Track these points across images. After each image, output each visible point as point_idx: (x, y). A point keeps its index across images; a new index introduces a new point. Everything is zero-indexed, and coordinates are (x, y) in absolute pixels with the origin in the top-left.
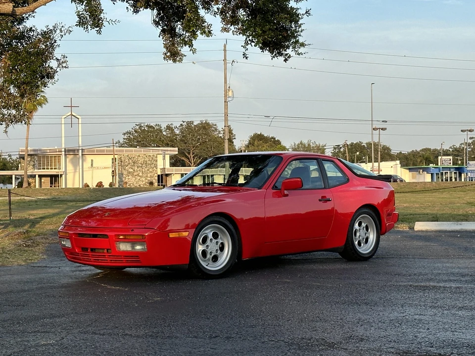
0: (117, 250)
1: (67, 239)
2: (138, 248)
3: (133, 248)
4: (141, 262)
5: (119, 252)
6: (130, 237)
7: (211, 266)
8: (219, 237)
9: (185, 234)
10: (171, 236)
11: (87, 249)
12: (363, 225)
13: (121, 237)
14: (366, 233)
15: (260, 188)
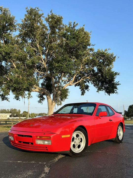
1: (12, 136)
2: (46, 143)
3: (44, 143)
4: (47, 150)
5: (37, 145)
6: (43, 138)
7: (77, 151)
8: (79, 136)
9: (69, 136)
10: (62, 137)
11: (21, 142)
12: (119, 129)
13: (38, 137)
14: (120, 132)
15: (91, 115)
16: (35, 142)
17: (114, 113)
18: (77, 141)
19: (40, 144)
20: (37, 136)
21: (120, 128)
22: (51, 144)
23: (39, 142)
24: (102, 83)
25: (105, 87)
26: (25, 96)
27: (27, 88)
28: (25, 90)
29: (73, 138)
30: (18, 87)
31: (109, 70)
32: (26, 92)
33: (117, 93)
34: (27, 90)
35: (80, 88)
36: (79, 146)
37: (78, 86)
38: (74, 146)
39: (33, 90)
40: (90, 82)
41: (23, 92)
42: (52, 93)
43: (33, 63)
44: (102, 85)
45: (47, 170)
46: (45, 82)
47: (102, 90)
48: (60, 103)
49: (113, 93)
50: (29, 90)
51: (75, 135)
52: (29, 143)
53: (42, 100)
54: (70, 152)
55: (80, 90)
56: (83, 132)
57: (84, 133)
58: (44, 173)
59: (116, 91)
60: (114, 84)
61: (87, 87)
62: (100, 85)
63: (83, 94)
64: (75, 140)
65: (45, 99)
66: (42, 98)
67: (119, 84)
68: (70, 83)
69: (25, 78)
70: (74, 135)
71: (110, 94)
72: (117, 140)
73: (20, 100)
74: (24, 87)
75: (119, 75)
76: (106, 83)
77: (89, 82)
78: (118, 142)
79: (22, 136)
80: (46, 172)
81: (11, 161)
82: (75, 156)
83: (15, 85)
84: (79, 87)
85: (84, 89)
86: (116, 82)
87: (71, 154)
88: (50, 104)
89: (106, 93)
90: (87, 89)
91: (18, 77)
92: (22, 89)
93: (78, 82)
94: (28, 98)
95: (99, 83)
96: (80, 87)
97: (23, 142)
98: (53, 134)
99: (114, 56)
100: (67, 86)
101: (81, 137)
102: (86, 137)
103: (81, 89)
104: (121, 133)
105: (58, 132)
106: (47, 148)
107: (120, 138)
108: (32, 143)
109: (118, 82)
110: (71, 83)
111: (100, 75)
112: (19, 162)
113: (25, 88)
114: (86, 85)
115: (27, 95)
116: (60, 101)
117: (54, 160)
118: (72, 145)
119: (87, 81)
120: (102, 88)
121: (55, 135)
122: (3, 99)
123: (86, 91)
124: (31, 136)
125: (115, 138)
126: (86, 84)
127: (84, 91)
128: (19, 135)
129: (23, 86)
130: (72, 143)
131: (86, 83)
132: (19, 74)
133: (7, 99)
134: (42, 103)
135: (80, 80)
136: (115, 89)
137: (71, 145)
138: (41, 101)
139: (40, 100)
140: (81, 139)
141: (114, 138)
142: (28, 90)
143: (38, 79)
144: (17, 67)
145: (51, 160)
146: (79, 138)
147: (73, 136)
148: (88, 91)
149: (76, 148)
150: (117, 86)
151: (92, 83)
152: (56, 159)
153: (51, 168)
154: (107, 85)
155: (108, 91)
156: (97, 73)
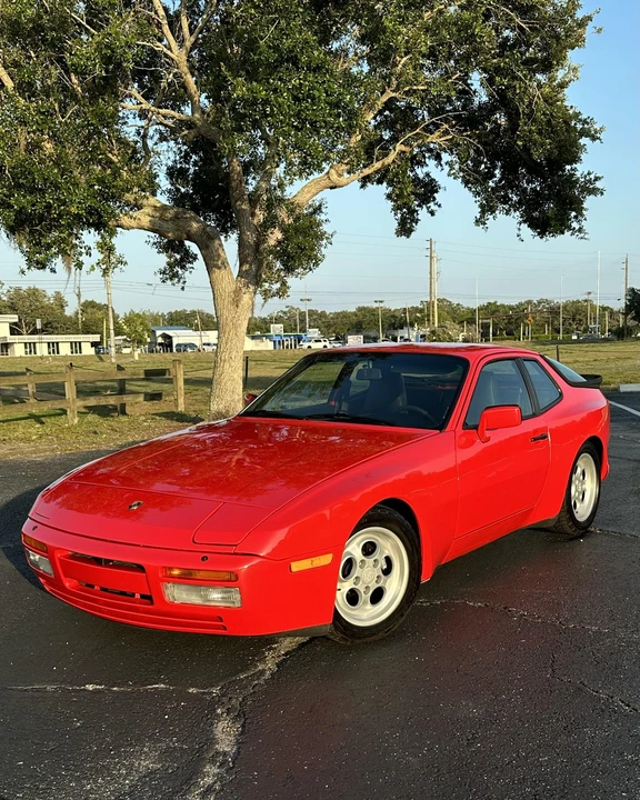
0: (166, 599)
1: (41, 556)
2: (216, 597)
4: (223, 627)
5: (172, 605)
6: (200, 575)
7: (366, 616)
8: (378, 550)
9: (326, 559)
10: (295, 570)
12: (579, 471)
13: (176, 572)
14: (583, 483)
15: (441, 427)
16: (161, 595)
17: (561, 394)
18: (366, 575)
20: (171, 569)
21: (586, 464)
22: (238, 604)
23: (178, 594)
24: (509, 170)
26: (84, 258)
27: (90, 213)
28: (81, 222)
29: (350, 562)
30: (39, 209)
32: (86, 232)
34: (90, 225)
36: (377, 596)
37: (380, 182)
38: (353, 598)
39: (125, 220)
40: (446, 157)
41: (70, 235)
42: (233, 227)
43: (110, 59)
45: (225, 735)
46: (186, 157)
47: (507, 207)
48: (277, 286)
50: (100, 222)
51: (358, 544)
53: (183, 267)
54: (336, 628)
55: (390, 204)
56: (398, 529)
57: (402, 533)
58: (213, 761)
61: (428, 190)
62: (500, 181)
63: (405, 229)
64: (356, 572)
65: (195, 258)
66: (178, 257)
68: (334, 176)
69: (72, 154)
70: (354, 548)
72: (567, 525)
73: (53, 271)
74: (73, 210)
76: (535, 170)
77: (438, 158)
78: (570, 531)
80: (225, 754)
81: (52, 682)
82: (358, 641)
83: (20, 200)
84: (384, 189)
85: (411, 199)
87: (337, 638)
88: (226, 301)
90: (429, 202)
91: (34, 147)
92: (60, 216)
93: (377, 165)
94: (105, 272)
95: (495, 168)
96: (390, 189)
100: (313, 191)
101: (387, 553)
102: (410, 549)
103: (393, 200)
104: (586, 490)
106: (220, 619)
107: (583, 511)
108: (147, 598)
110: (340, 175)
112: (90, 687)
113: (78, 217)
114: (421, 176)
115: (97, 255)
116: (282, 274)
117: (256, 666)
118: (342, 594)
119: (430, 150)
120: (505, 200)
121: (257, 561)
123: (422, 213)
124: (140, 568)
125: (554, 516)
126: (425, 169)
127: (412, 212)
129: (64, 203)
130: (344, 587)
131: (422, 164)
132: (34, 132)
134: (181, 285)
135: (392, 156)
137: (338, 592)
138: (179, 270)
139: (171, 265)
140: (388, 560)
141: (551, 514)
142: (99, 225)
143: (145, 145)
144: (19, 87)
145: (243, 671)
146: (379, 556)
147: (349, 553)
148: (432, 213)
149: (365, 603)
151: (452, 168)
152: (269, 664)
153: (243, 726)
154: (536, 185)
155: (536, 214)
156: (486, 110)
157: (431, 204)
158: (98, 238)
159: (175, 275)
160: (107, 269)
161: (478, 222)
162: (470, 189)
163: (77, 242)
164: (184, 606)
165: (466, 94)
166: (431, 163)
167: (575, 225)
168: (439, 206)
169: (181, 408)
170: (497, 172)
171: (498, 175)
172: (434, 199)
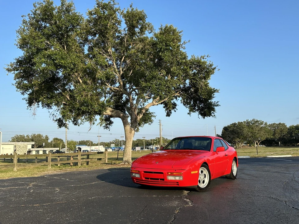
2: (177, 178)
3: (175, 178)
4: (178, 185)
5: (169, 180)
6: (174, 174)
7: (202, 186)
8: (203, 172)
9: (196, 172)
10: (192, 173)
11: (148, 178)
13: (170, 174)
14: (234, 167)
15: (209, 151)
16: (166, 178)
17: (228, 147)
19: (172, 179)
20: (168, 173)
21: (234, 163)
22: (182, 180)
23: (170, 178)
24: (195, 102)
25: (199, 107)
26: (95, 122)
27: (99, 111)
28: (96, 113)
31: (206, 85)
33: (215, 117)
34: (98, 114)
35: (164, 107)
36: (204, 182)
37: (162, 104)
38: (200, 182)
40: (178, 98)
44: (195, 105)
46: (111, 98)
47: (195, 111)
48: (137, 129)
49: (210, 116)
51: (200, 171)
52: (158, 179)
53: (110, 125)
55: (165, 109)
56: (206, 168)
59: (214, 114)
60: (211, 104)
61: (175, 105)
62: (193, 104)
63: (168, 115)
64: (200, 176)
65: (113, 123)
66: (108, 122)
67: (218, 105)
71: (205, 117)
72: (232, 176)
75: (218, 92)
76: (201, 102)
77: (176, 98)
78: (233, 178)
79: (151, 172)
82: (201, 191)
85: (170, 108)
86: (215, 102)
87: (198, 189)
88: (128, 132)
89: (200, 115)
90: (174, 108)
91: (86, 96)
92: (91, 112)
93: (163, 101)
94: (101, 126)
95: (191, 101)
96: (164, 105)
97: (151, 179)
98: (184, 171)
99: (213, 67)
100: (149, 106)
102: (209, 173)
105: (187, 169)
106: (178, 183)
107: (235, 173)
108: (163, 180)
109: (218, 102)
111: (193, 90)
114: (172, 102)
116: (138, 126)
120: (195, 109)
122: (60, 126)
123: (173, 111)
124: (162, 173)
125: (229, 174)
126: (173, 101)
127: (170, 111)
128: (145, 172)
131: (172, 99)
133: (65, 125)
134: (109, 130)
136: (212, 112)
138: (108, 126)
139: (106, 125)
142: (100, 114)
144: (83, 82)
146: (204, 174)
148: (175, 111)
149: (202, 183)
150: (215, 107)
151: (181, 101)
152: (185, 194)
154: (202, 105)
155: (203, 112)
156: (189, 88)
157: (175, 109)
158: (100, 117)
159: (107, 127)
160: (101, 124)
161: (188, 114)
162: (185, 106)
163: (94, 118)
164: (171, 180)
165: (185, 84)
166: (175, 99)
167: (213, 114)
168: (177, 109)
169: (107, 162)
170: (192, 102)
171: (192, 103)
172: (176, 108)
